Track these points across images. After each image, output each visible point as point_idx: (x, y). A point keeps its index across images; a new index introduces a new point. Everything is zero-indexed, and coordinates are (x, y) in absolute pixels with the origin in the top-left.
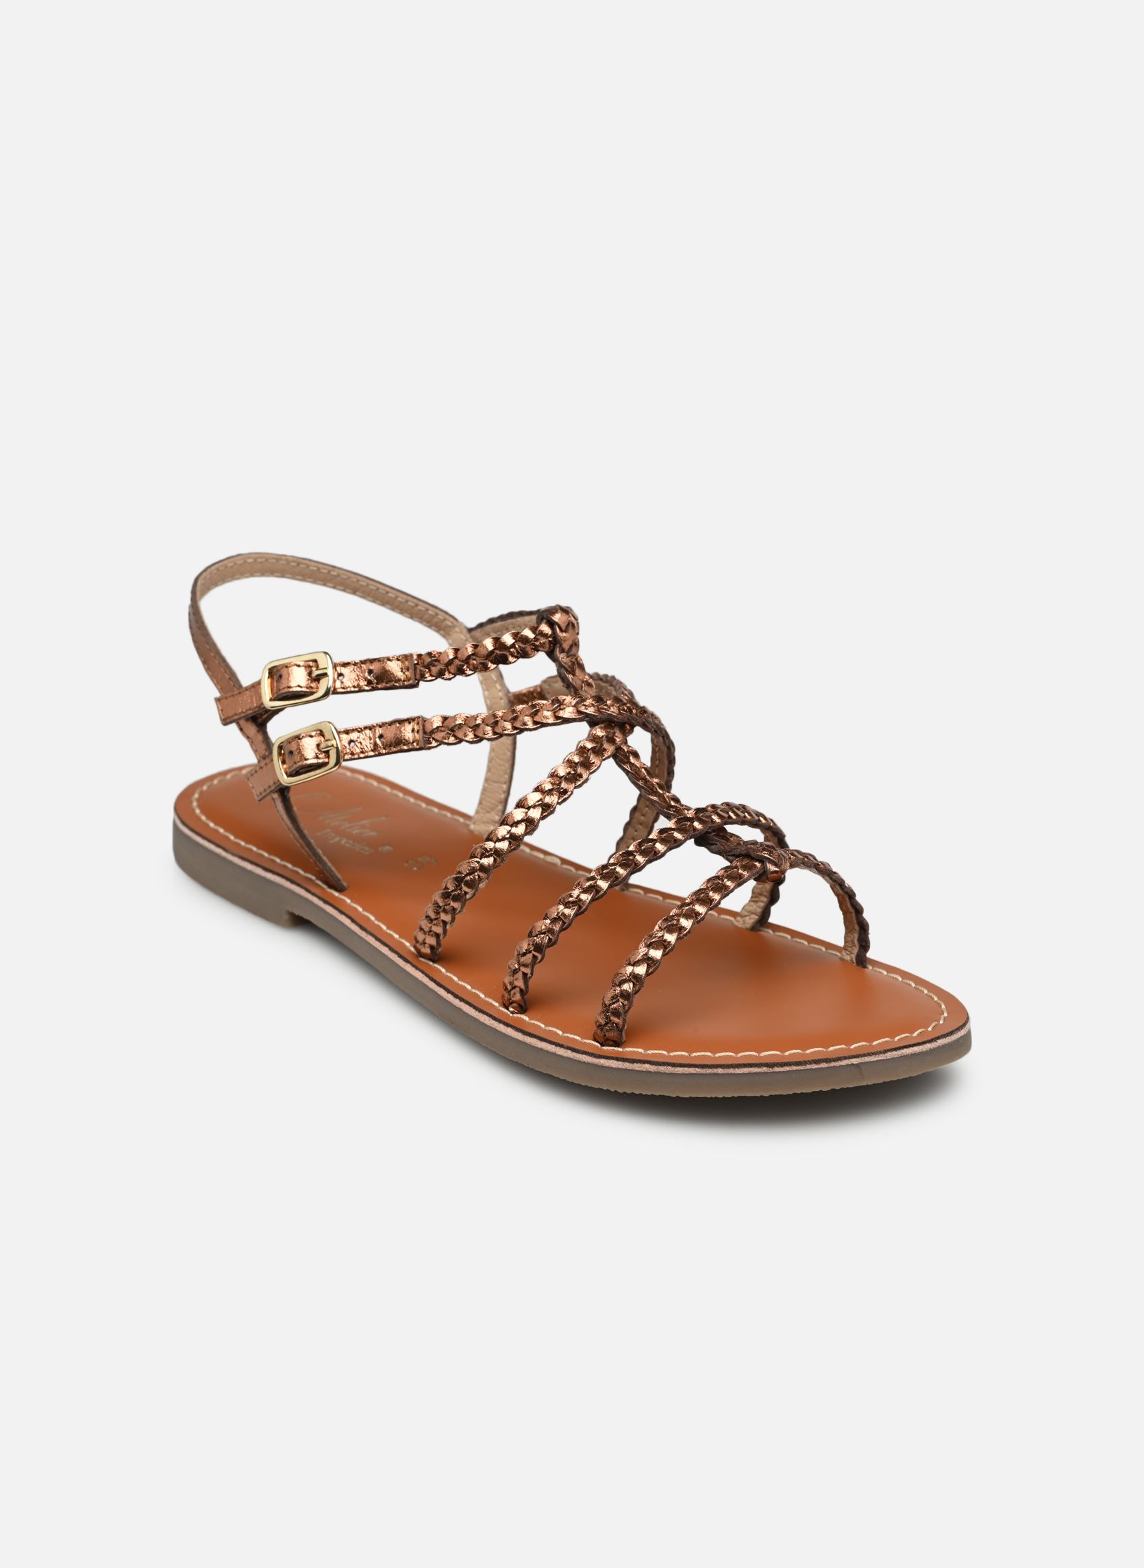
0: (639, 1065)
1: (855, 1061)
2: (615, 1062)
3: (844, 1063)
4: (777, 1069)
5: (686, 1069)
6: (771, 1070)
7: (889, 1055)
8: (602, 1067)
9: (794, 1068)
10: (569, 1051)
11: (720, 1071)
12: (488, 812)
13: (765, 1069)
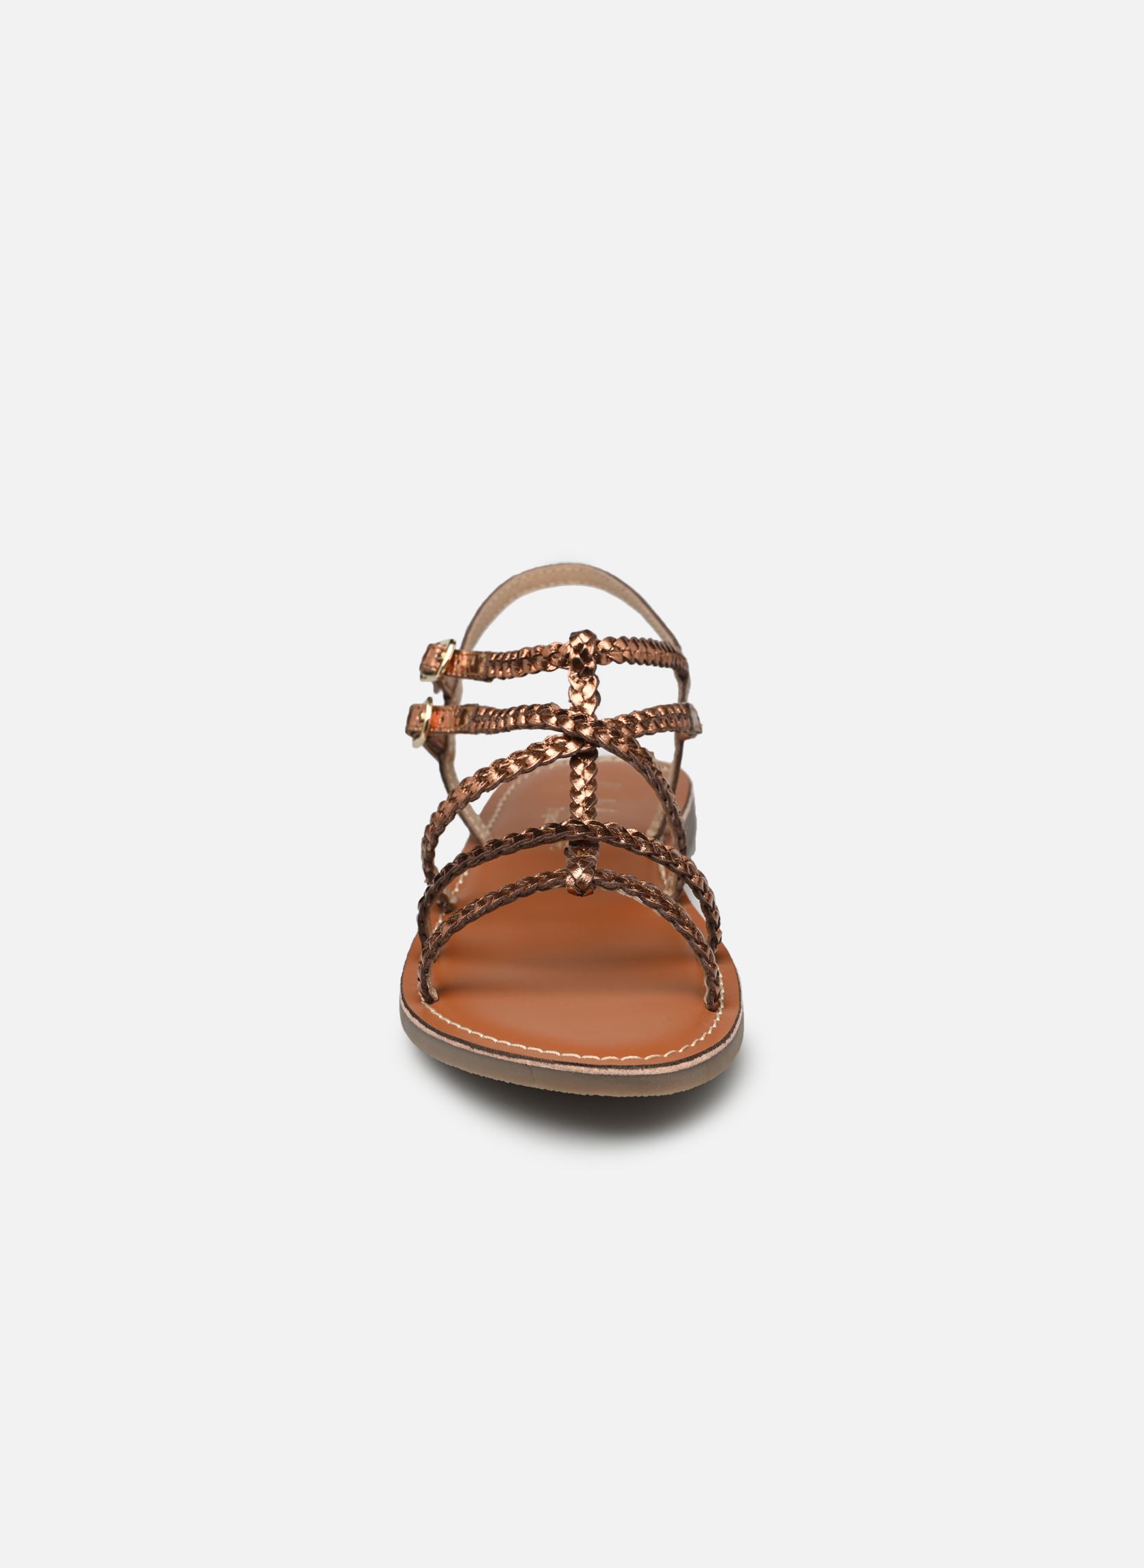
1: (529, 1062)
3: (520, 1061)
4: (476, 1051)
6: (472, 1050)
7: (557, 1067)
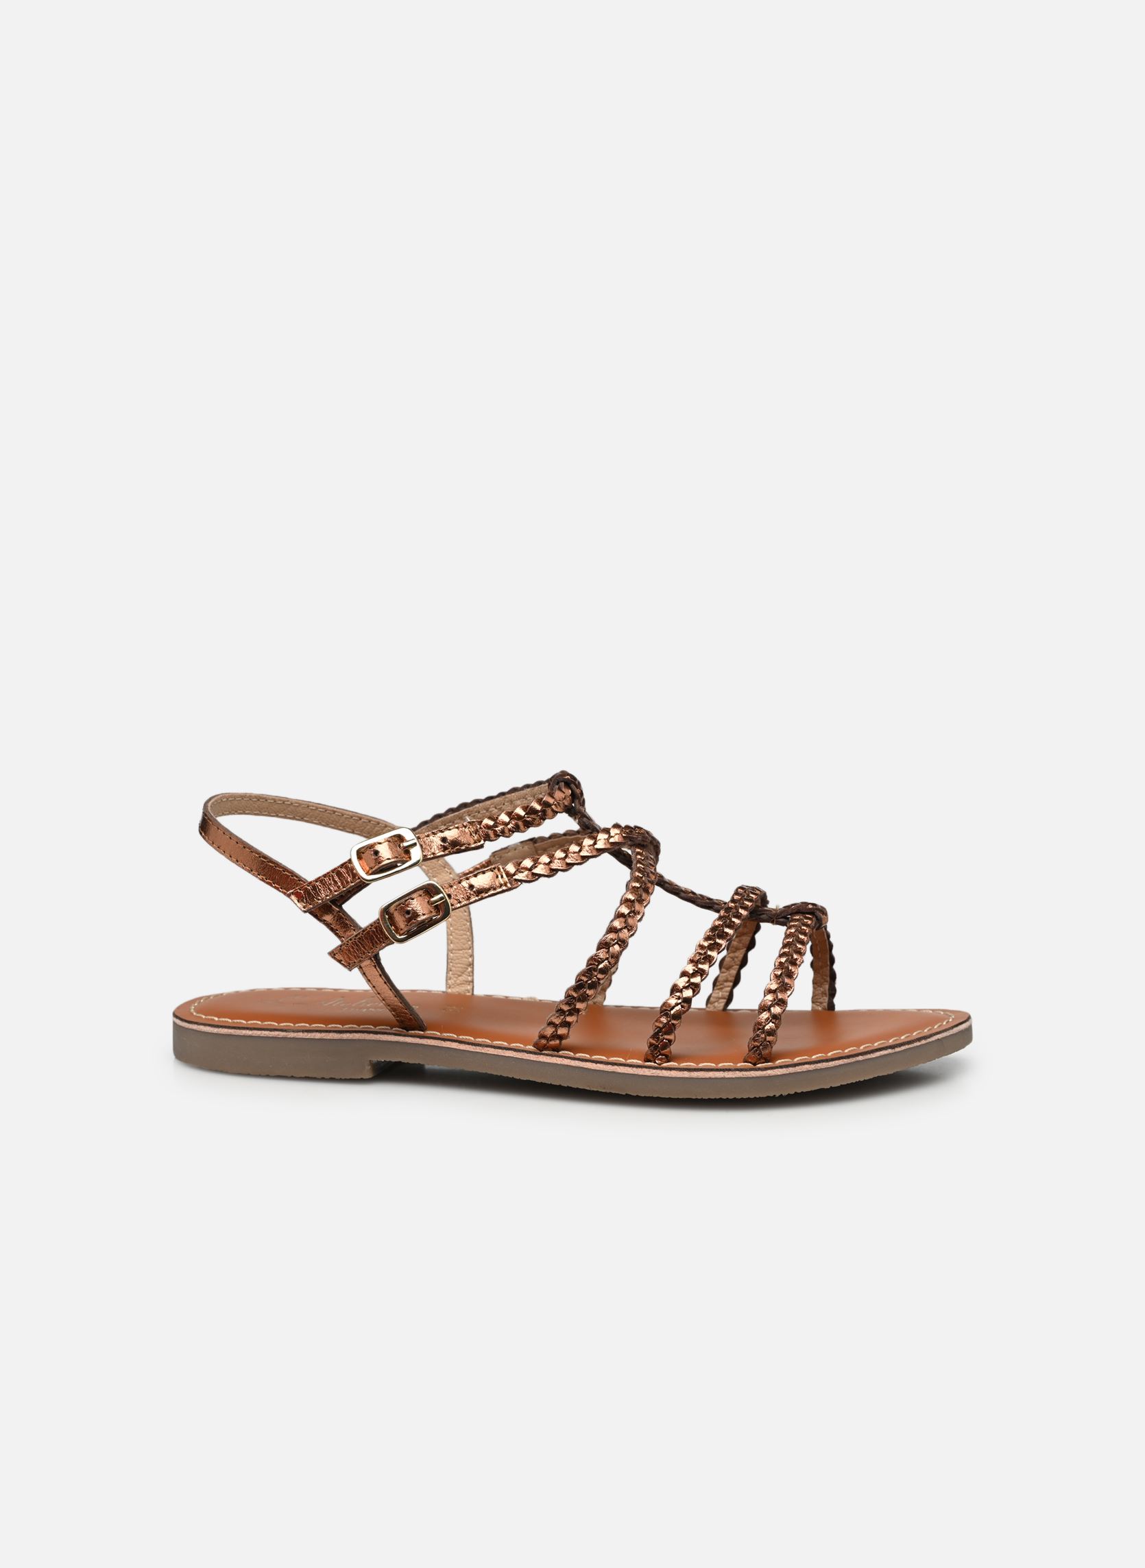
0: (800, 1067)
2: (780, 1070)
5: (837, 1062)
8: (770, 1077)
9: (907, 1047)
10: (737, 1072)
11: (860, 1058)
12: (460, 976)
13: (890, 1051)
